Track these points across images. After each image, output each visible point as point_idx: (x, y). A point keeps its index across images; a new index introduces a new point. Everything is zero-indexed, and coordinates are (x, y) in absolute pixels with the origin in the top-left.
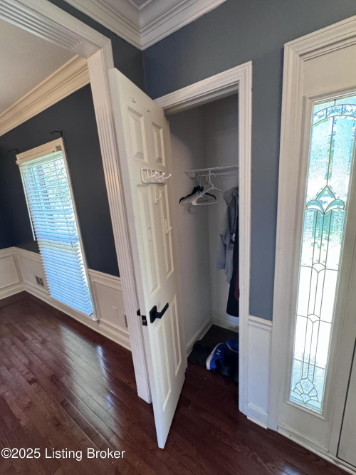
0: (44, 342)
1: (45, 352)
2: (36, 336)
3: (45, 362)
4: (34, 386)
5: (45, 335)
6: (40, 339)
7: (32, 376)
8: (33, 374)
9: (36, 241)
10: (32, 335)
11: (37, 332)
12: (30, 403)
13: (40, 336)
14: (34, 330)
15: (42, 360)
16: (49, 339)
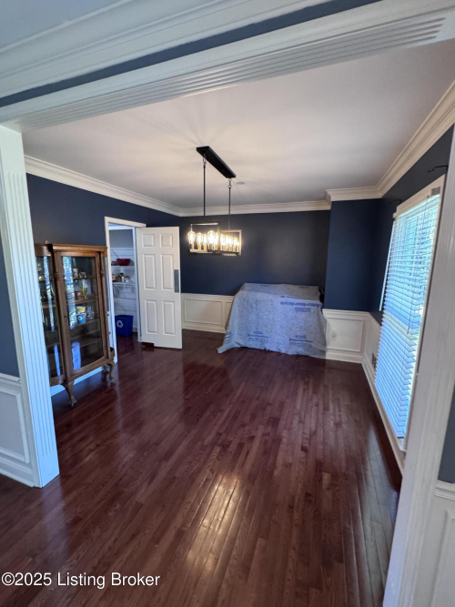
0: (338, 425)
1: (332, 435)
2: (337, 413)
3: (324, 443)
4: (302, 454)
5: (344, 419)
6: (338, 418)
7: (307, 445)
8: (310, 444)
9: (382, 313)
10: (334, 410)
11: (340, 411)
12: (290, 464)
13: (340, 416)
14: (339, 408)
15: (324, 439)
16: (344, 426)
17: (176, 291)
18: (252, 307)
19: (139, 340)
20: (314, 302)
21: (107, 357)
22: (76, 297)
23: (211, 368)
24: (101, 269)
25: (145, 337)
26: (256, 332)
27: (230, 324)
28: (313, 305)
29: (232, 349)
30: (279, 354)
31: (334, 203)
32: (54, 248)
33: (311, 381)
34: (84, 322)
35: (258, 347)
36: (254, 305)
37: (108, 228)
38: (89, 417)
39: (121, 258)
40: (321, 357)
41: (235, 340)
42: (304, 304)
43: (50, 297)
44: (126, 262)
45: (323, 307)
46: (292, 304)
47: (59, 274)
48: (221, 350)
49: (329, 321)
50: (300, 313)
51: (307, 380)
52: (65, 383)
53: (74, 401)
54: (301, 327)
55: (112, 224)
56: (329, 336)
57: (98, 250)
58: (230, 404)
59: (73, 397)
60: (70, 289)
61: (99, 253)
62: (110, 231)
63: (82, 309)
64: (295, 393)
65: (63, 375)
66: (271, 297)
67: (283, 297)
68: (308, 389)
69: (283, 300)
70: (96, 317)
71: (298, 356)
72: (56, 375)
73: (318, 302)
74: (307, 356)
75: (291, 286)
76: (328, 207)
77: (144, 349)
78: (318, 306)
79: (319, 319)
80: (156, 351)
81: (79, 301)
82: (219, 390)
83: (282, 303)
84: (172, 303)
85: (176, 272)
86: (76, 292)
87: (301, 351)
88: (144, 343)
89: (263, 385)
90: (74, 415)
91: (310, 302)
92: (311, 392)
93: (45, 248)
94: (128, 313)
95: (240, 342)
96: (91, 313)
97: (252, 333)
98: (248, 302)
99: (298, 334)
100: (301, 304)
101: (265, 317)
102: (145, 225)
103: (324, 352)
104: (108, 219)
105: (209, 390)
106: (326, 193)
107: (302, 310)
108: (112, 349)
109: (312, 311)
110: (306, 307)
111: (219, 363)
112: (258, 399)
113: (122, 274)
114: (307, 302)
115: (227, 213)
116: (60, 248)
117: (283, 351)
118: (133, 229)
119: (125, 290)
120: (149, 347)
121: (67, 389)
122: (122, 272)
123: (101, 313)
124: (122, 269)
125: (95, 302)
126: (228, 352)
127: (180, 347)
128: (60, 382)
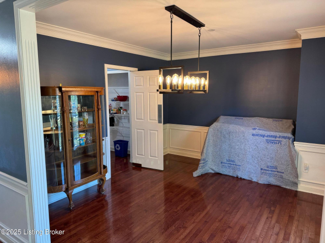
17: (160, 122)
18: (225, 137)
19: (131, 161)
20: (285, 135)
21: (101, 173)
22: (79, 126)
23: (185, 189)
24: (98, 105)
25: (135, 159)
26: (229, 160)
27: (205, 151)
28: (284, 137)
29: (207, 174)
30: (250, 182)
31: (304, 41)
32: (63, 89)
33: (277, 211)
34: (84, 145)
35: (231, 174)
36: (227, 136)
37: (107, 72)
38: (81, 220)
39: (121, 95)
40: (293, 189)
41: (209, 166)
42: (276, 137)
43: (59, 125)
44: (124, 99)
45: (294, 140)
46: (264, 136)
47: (66, 108)
48: (196, 174)
49: (301, 153)
50: (270, 145)
51: (272, 209)
52: (67, 191)
53: (72, 206)
54: (272, 158)
55: (110, 69)
56: (301, 169)
57: (96, 90)
58: (194, 222)
59: (72, 203)
60: (76, 119)
61: (97, 92)
62: (108, 75)
63: (83, 135)
64: (258, 220)
65: (66, 185)
66: (242, 129)
67: (254, 129)
68: (272, 218)
69: (254, 132)
70: (94, 141)
71: (269, 186)
72: (61, 184)
73: (290, 135)
74: (279, 187)
75: (264, 120)
76: (299, 45)
77: (134, 169)
78: (289, 138)
79: (290, 151)
80: (143, 171)
81: (81, 128)
82: (187, 209)
83: (253, 135)
84: (156, 132)
85: (159, 106)
86: (79, 122)
87: (273, 181)
88: (134, 164)
89: (227, 209)
90: (72, 216)
91: (281, 134)
92: (274, 221)
93: (57, 89)
94: (125, 139)
95: (214, 168)
96: (90, 138)
97: (225, 161)
98: (221, 133)
99: (269, 164)
100: (271, 136)
101: (237, 147)
102: (137, 69)
103: (296, 184)
104: (107, 66)
105: (178, 208)
106: (296, 32)
107: (272, 142)
108: (105, 167)
109: (283, 143)
110: (277, 139)
111: (191, 185)
112: (220, 221)
113: (121, 108)
114: (278, 134)
115: (196, 56)
116: (67, 89)
117: (255, 180)
118: (129, 72)
119: (123, 121)
120: (138, 167)
121: (68, 195)
122: (121, 106)
123: (98, 138)
124: (122, 104)
125: (93, 129)
126: (202, 176)
127: (162, 169)
128: (64, 189)
